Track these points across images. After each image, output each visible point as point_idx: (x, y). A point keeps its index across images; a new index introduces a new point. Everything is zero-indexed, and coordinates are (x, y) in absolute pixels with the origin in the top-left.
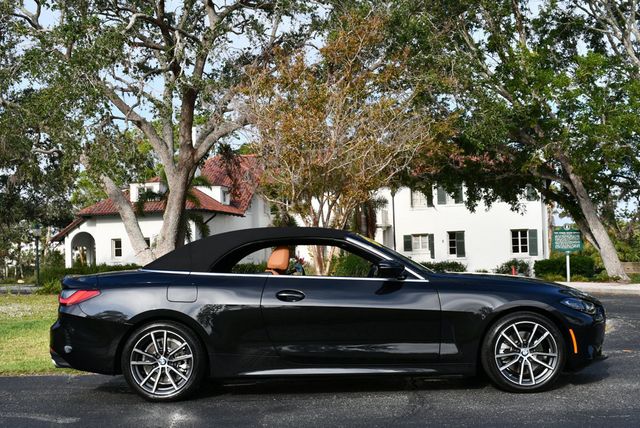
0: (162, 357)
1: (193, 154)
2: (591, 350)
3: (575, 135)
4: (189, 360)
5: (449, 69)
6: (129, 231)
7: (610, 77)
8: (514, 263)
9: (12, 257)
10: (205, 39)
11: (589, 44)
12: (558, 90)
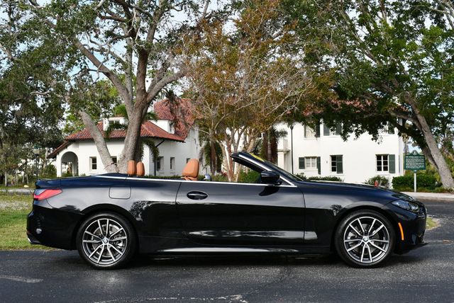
0: (105, 238)
1: (146, 97)
2: (414, 238)
3: (421, 86)
4: (124, 240)
5: (329, 37)
6: (100, 151)
7: (447, 45)
8: (378, 178)
9: (21, 169)
10: (155, 14)
11: (433, 21)
12: (409, 54)
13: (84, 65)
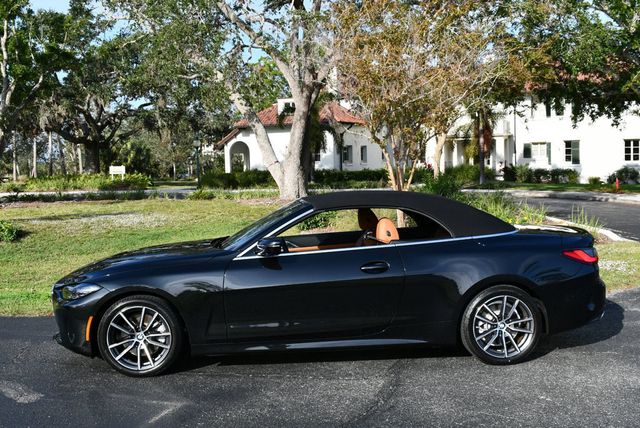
13: (237, 40)
